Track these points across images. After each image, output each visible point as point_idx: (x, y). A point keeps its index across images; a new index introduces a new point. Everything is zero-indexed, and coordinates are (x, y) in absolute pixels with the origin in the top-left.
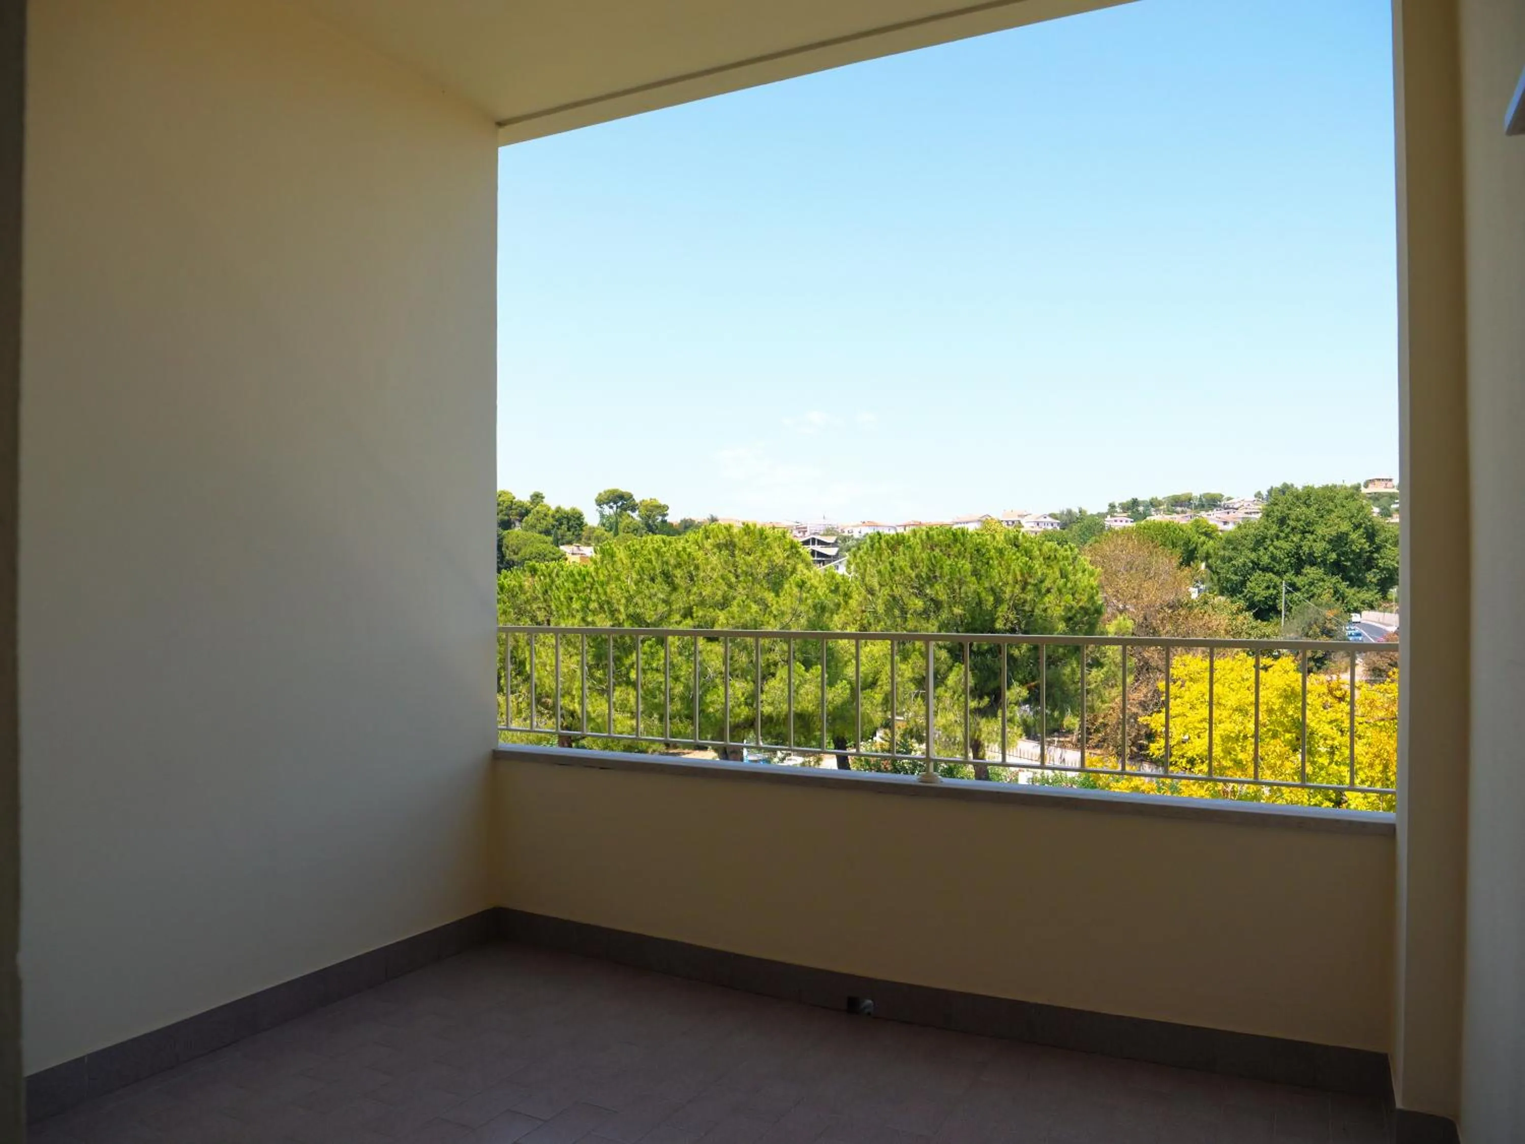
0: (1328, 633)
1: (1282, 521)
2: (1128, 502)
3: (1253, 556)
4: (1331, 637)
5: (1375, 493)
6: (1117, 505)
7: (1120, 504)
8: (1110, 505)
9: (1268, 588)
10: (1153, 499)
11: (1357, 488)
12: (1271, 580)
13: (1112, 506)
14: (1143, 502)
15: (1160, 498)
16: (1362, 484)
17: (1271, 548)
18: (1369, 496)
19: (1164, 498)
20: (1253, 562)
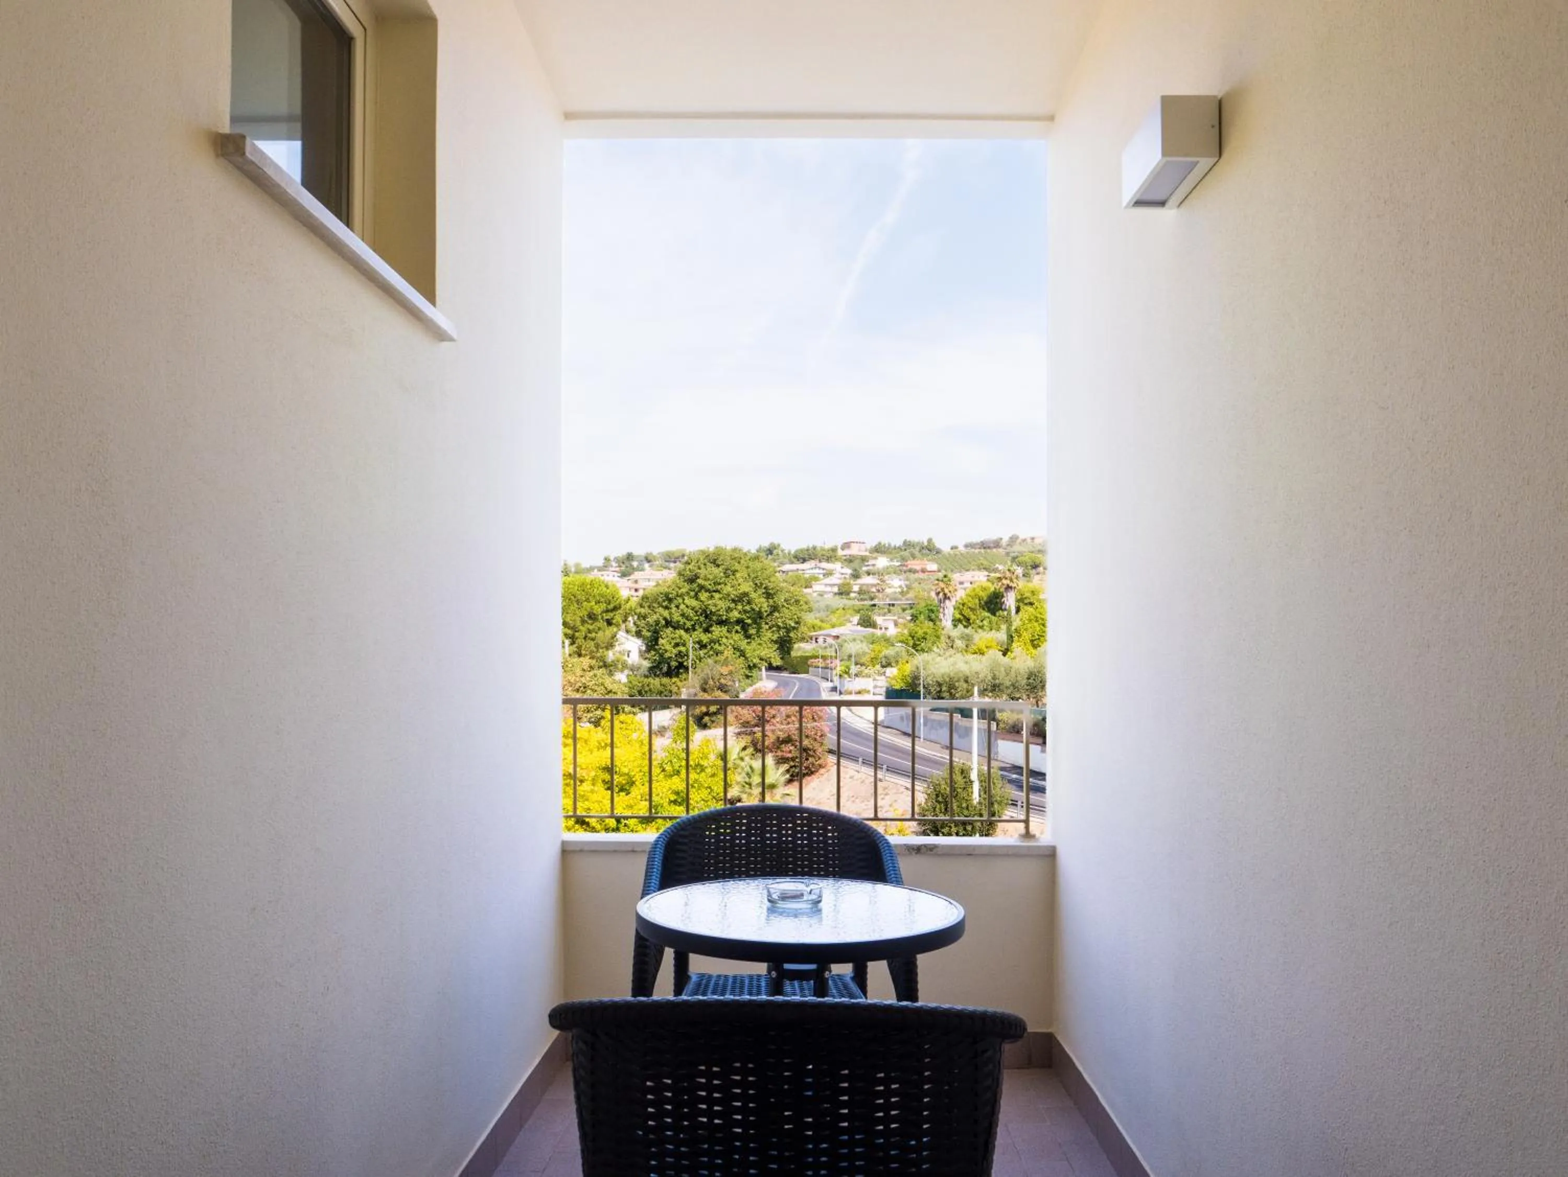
0: (722, 688)
1: (692, 580)
2: (623, 556)
3: (666, 613)
4: (725, 692)
5: (850, 556)
6: (612, 558)
7: (615, 558)
8: (606, 559)
9: (677, 645)
10: (647, 553)
11: (834, 550)
12: (681, 637)
13: (607, 559)
14: (638, 556)
15: (655, 553)
16: (839, 547)
17: (682, 607)
18: (844, 558)
19: (659, 554)
20: (665, 619)
